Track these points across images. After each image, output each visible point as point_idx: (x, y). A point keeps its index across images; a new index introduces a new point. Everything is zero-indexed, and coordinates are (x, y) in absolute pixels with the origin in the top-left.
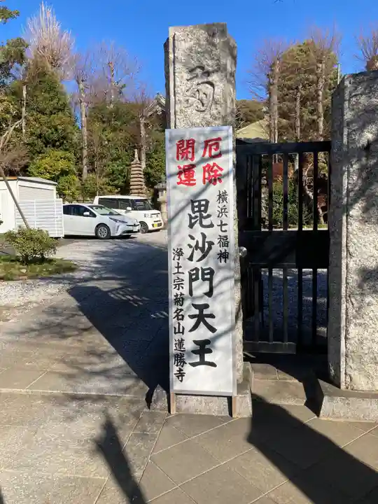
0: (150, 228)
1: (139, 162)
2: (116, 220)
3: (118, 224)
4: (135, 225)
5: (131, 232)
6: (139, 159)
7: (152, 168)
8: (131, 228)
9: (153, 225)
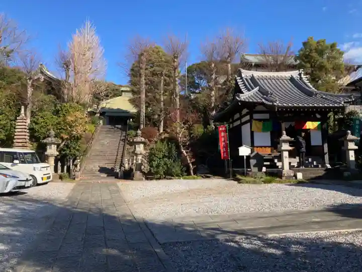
0: (40, 181)
1: (25, 118)
2: (5, 175)
3: (8, 179)
4: (27, 180)
5: (23, 187)
6: (25, 115)
7: (36, 123)
8: (23, 184)
9: (42, 178)
